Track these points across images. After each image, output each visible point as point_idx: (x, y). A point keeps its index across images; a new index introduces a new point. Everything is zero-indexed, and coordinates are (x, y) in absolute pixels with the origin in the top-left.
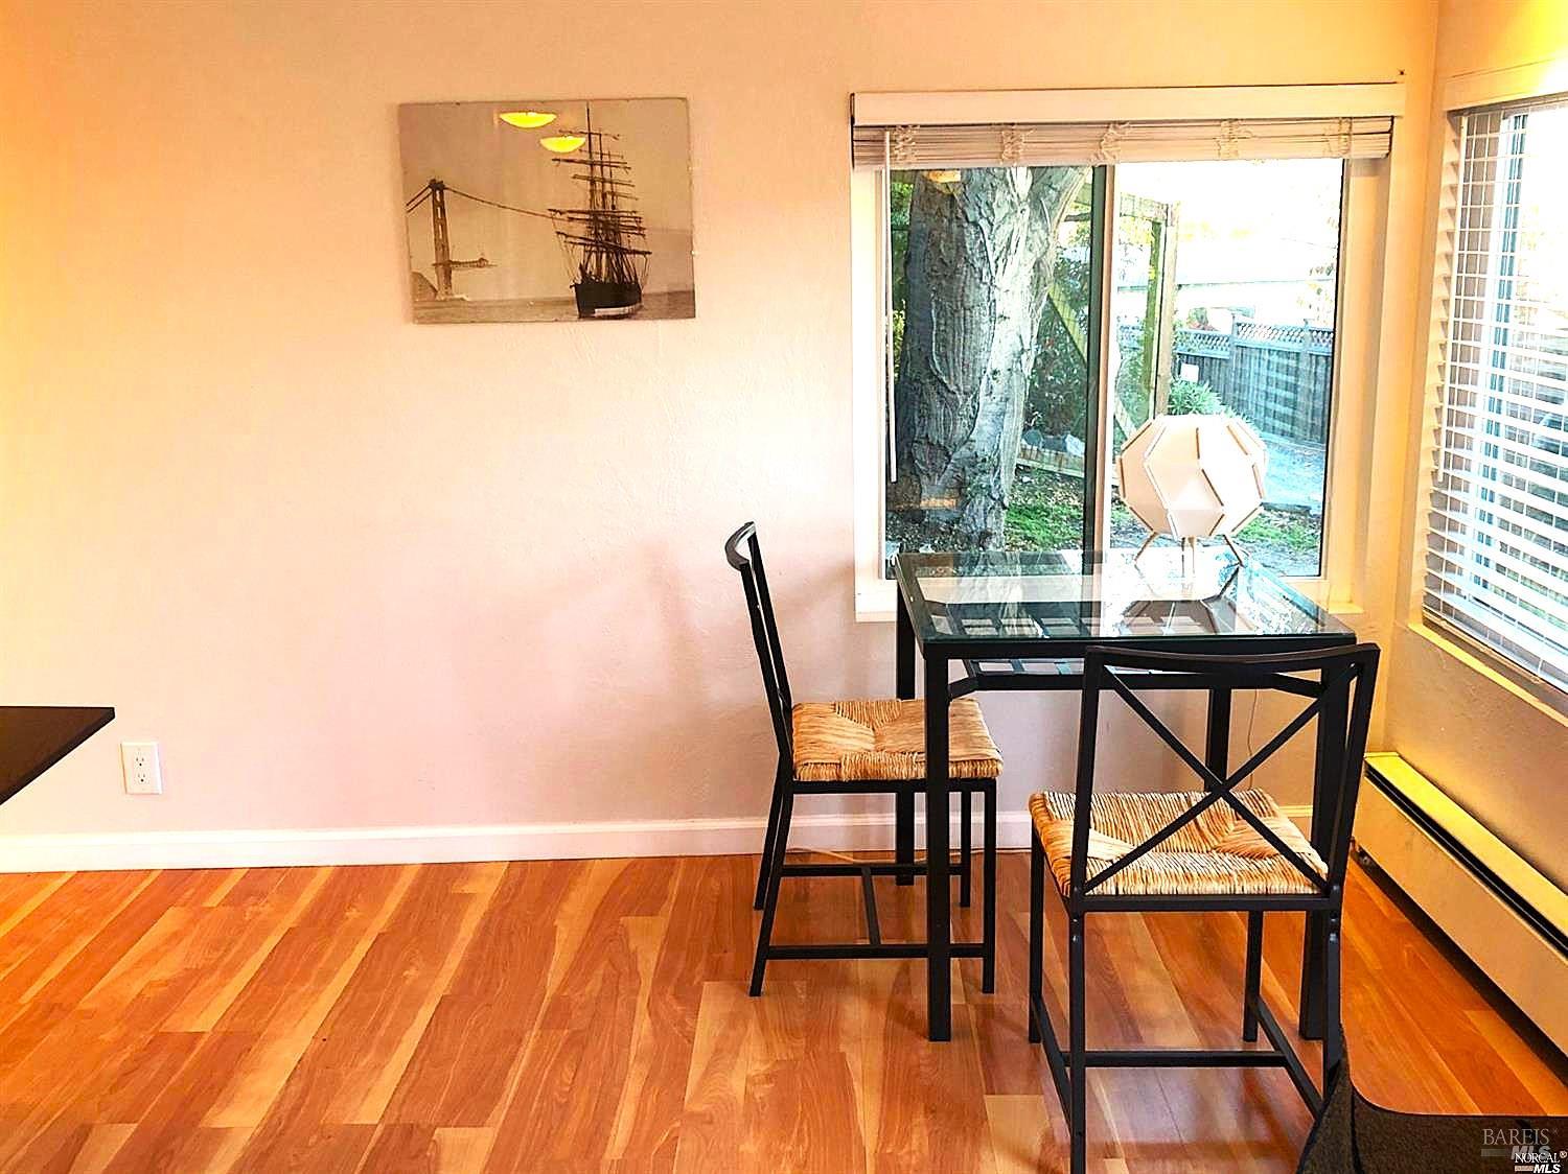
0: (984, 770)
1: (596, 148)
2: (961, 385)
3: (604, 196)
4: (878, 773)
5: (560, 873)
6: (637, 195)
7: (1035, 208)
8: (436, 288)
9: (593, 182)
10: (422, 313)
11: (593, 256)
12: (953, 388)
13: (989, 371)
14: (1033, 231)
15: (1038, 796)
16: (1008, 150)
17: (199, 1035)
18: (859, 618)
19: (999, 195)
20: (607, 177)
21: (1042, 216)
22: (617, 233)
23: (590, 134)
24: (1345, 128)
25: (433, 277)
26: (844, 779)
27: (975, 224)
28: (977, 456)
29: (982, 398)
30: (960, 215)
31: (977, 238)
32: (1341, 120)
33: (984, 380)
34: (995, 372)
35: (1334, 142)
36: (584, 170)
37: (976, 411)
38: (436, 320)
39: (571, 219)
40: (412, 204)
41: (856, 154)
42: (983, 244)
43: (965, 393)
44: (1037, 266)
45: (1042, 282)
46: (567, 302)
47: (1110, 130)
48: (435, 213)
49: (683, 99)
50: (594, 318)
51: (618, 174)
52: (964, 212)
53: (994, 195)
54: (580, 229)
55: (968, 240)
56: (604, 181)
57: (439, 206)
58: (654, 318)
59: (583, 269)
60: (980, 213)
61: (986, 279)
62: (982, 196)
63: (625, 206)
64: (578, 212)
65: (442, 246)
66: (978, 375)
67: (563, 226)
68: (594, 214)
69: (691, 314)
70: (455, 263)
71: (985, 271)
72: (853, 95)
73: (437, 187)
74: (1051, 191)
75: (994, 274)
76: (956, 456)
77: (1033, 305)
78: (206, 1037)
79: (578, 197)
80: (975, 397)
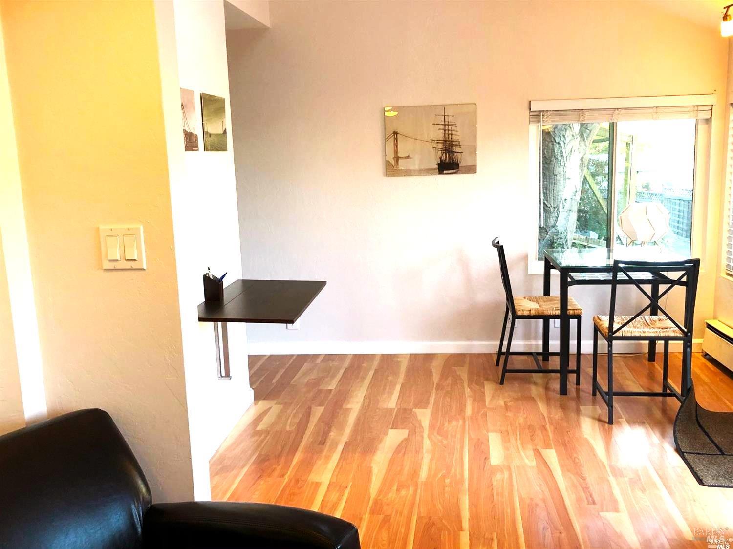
0: (577, 312)
1: (446, 120)
2: (552, 204)
3: (448, 135)
4: (543, 313)
5: (428, 357)
6: (458, 135)
7: (581, 137)
8: (393, 164)
9: (445, 131)
10: (388, 173)
11: (444, 154)
12: (549, 206)
13: (563, 199)
14: (580, 146)
15: (596, 316)
16: (582, 118)
17: (331, 390)
18: (530, 273)
19: (568, 131)
20: (450, 129)
21: (584, 140)
22: (452, 146)
23: (445, 116)
24: (696, 109)
25: (392, 162)
26: (532, 314)
27: (559, 143)
28: (558, 232)
29: (561, 209)
30: (553, 140)
31: (559, 148)
32: (694, 106)
33: (561, 203)
34: (566, 200)
35: (692, 113)
36: (442, 127)
37: (558, 214)
38: (393, 175)
39: (438, 143)
40: (386, 139)
41: (531, 120)
42: (561, 151)
43: (554, 208)
44: (582, 159)
45: (584, 165)
46: (435, 169)
47: (616, 111)
48: (394, 141)
49: (476, 104)
50: (444, 174)
51: (453, 128)
52: (554, 139)
53: (566, 132)
54: (440, 146)
55: (556, 150)
56: (449, 130)
57: (396, 139)
58: (463, 173)
59: (440, 158)
60: (561, 139)
61: (562, 164)
62: (561, 133)
63: (454, 138)
64: (440, 140)
65: (396, 152)
66: (559, 201)
67: (435, 145)
68: (445, 141)
69: (475, 172)
70: (401, 157)
71: (562, 161)
72: (530, 101)
73: (395, 133)
74: (587, 131)
75: (565, 162)
76: (550, 232)
77: (581, 174)
78: (333, 391)
79: (440, 135)
80: (558, 209)
